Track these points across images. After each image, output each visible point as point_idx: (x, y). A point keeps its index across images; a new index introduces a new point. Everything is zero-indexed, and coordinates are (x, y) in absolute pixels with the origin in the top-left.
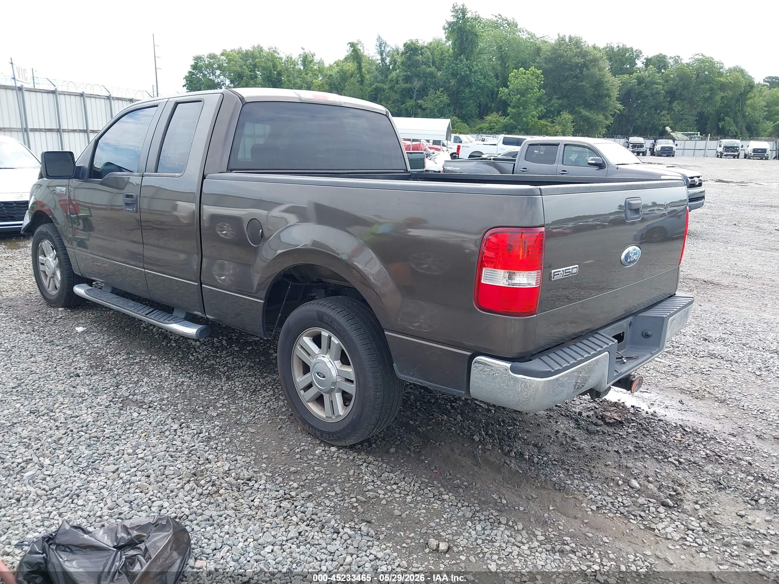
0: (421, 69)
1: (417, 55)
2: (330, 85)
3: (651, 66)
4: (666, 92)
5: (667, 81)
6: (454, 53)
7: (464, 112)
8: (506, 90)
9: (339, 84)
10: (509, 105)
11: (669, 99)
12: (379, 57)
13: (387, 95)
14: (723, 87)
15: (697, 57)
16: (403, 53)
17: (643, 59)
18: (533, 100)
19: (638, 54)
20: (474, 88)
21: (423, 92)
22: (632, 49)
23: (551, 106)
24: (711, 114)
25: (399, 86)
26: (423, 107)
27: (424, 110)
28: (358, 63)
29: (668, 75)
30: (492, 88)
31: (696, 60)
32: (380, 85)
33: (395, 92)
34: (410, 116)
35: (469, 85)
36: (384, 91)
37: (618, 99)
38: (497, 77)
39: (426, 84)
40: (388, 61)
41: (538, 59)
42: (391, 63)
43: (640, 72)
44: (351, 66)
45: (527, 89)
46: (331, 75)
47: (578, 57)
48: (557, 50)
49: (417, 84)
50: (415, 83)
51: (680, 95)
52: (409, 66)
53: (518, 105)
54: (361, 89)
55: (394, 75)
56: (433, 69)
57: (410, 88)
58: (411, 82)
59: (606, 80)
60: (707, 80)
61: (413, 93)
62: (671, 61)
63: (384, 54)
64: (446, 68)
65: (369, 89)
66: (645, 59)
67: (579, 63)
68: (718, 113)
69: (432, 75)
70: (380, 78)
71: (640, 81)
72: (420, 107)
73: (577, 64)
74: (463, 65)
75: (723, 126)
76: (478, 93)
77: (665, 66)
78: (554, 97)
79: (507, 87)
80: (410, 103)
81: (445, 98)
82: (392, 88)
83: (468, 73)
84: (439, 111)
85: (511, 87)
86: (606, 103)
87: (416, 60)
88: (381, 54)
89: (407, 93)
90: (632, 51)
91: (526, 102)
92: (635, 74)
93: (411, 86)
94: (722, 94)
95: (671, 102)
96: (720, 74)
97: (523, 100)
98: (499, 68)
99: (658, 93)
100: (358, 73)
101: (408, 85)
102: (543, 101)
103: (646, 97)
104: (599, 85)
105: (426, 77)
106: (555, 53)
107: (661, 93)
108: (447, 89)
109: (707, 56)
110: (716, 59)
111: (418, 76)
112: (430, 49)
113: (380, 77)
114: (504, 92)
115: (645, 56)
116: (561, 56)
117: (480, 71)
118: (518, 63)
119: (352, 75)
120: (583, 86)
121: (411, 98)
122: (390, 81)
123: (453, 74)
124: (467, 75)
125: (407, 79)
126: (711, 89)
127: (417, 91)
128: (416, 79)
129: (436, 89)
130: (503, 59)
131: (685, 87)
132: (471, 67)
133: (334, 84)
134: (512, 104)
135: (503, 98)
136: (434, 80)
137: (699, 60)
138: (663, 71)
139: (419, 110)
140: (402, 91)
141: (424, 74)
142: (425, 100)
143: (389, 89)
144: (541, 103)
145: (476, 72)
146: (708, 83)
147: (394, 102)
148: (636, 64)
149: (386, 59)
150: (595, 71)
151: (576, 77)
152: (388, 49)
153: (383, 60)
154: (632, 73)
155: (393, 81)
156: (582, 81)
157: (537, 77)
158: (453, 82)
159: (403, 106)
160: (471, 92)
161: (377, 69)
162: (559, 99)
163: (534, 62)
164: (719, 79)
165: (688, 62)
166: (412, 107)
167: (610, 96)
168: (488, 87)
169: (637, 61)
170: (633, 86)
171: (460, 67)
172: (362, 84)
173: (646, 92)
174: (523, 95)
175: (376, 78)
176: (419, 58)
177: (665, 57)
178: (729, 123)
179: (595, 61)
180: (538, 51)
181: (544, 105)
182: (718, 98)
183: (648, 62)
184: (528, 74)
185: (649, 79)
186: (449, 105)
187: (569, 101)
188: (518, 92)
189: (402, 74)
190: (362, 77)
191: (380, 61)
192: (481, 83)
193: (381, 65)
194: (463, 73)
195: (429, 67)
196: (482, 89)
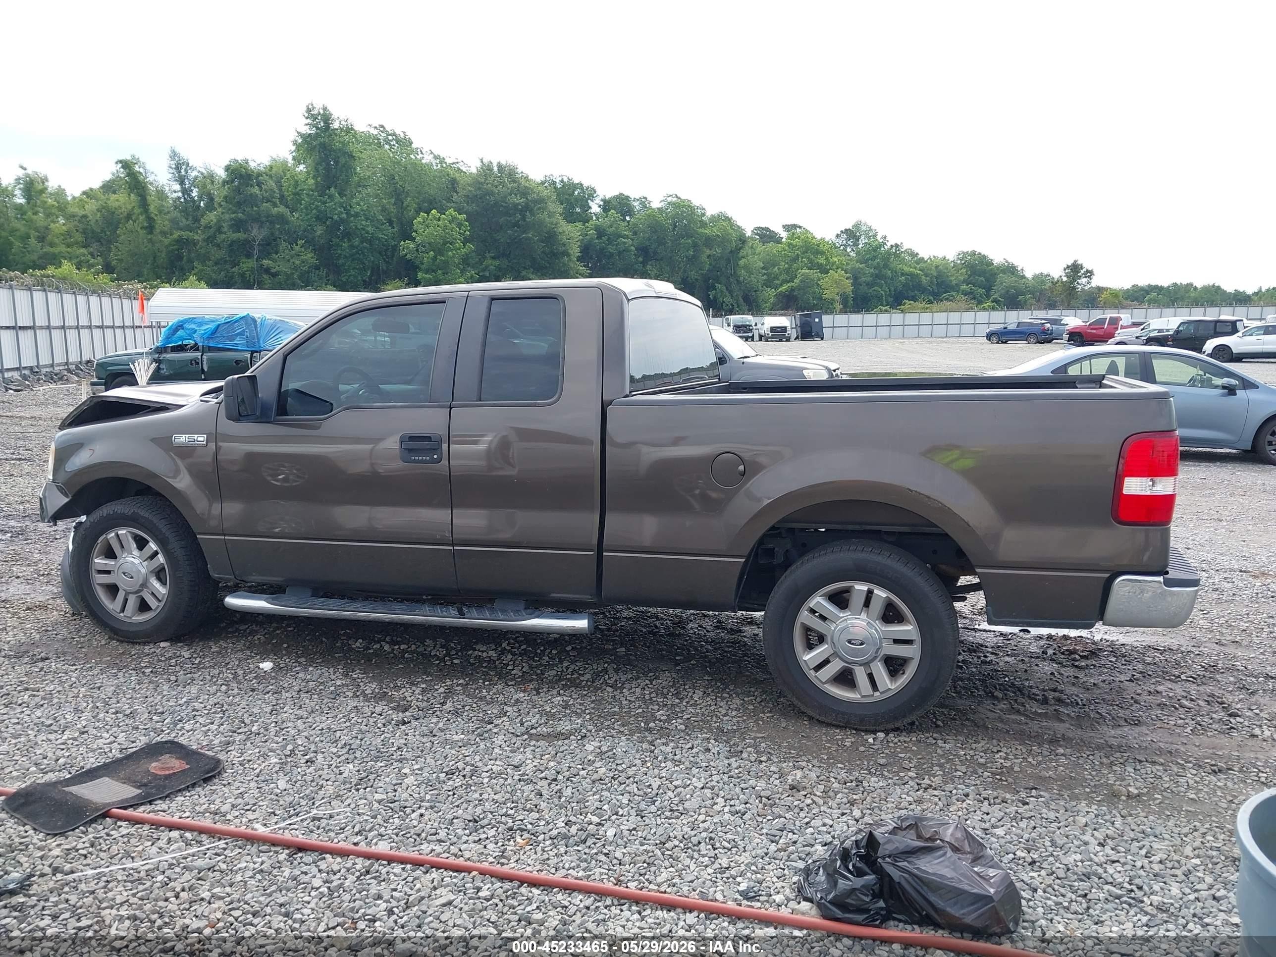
0: (262, 208)
1: (252, 186)
2: (84, 233)
3: (613, 211)
4: (636, 249)
5: (635, 233)
6: (317, 183)
7: (344, 279)
8: (412, 245)
9: (103, 231)
10: (420, 270)
11: (641, 259)
12: (177, 187)
13: (203, 251)
14: (709, 241)
15: (669, 199)
16: (225, 182)
17: (598, 201)
18: (456, 261)
19: (591, 193)
20: (356, 241)
21: (269, 247)
22: (582, 185)
23: (484, 270)
24: (696, 280)
25: (223, 236)
26: (273, 271)
27: (274, 275)
28: (140, 196)
29: (635, 225)
30: (386, 240)
31: (669, 204)
32: (185, 234)
33: (218, 246)
34: (250, 287)
35: (348, 235)
36: (195, 244)
37: (579, 259)
38: (391, 223)
39: (272, 234)
40: (195, 193)
41: (455, 198)
42: (201, 198)
43: (598, 219)
44: (122, 201)
45: (445, 244)
46: (85, 216)
47: (516, 195)
48: (481, 183)
49: (258, 234)
50: (255, 232)
51: (655, 253)
52: (239, 204)
53: (434, 268)
54: (150, 241)
55: (213, 218)
56: (282, 209)
57: (246, 240)
58: (246, 231)
59: (560, 230)
60: (688, 233)
61: (252, 247)
62: (636, 204)
63: (186, 181)
64: (306, 208)
65: (166, 241)
66: (602, 200)
67: (519, 204)
68: (706, 279)
69: (282, 219)
70: (184, 222)
71: (600, 232)
72: (267, 271)
73: (516, 205)
74: (335, 202)
75: (714, 297)
76: (365, 248)
77: (630, 211)
78: (487, 255)
79: (413, 239)
80: (247, 265)
81: (309, 257)
82: (210, 240)
83: (344, 216)
84: (300, 277)
85: (418, 239)
86: (564, 265)
87: (251, 194)
88: (182, 182)
89: (243, 249)
90: (582, 189)
91: (446, 263)
92: (590, 222)
93: (246, 236)
94: (708, 252)
95: (644, 263)
96: (704, 225)
97: (441, 260)
98: (393, 209)
99: (626, 250)
100: (141, 214)
101: (241, 236)
102: (471, 261)
103: (612, 255)
104: (551, 237)
105: (271, 222)
106: (479, 189)
107: (631, 251)
108: (310, 243)
109: (683, 198)
110: (696, 202)
111: (257, 219)
112: (271, 177)
113: (184, 220)
114: (408, 248)
115: (601, 197)
116: (492, 193)
117: (364, 215)
118: (424, 201)
119: (129, 217)
120: (528, 239)
121: (249, 256)
122: (205, 228)
123: (318, 218)
124: (342, 221)
125: (238, 225)
126: (695, 245)
127: (259, 244)
128: (256, 226)
129: (292, 242)
130: (398, 195)
131: (661, 242)
132: (349, 207)
133: (93, 232)
134: (423, 267)
135: (408, 257)
136: (287, 227)
137: (674, 204)
138: (628, 218)
139: (265, 276)
140: (231, 245)
141: (268, 216)
142: (275, 261)
143: (204, 240)
144: (468, 265)
145: (357, 215)
146: (689, 236)
147: (216, 264)
148: (590, 208)
149: (192, 191)
150: (544, 216)
151: (516, 224)
152: (194, 174)
153: (186, 192)
154: (588, 221)
155: (210, 227)
156: (524, 232)
157: (460, 225)
158: (319, 230)
159: (235, 269)
160: (352, 247)
161: (176, 208)
162: (493, 258)
163: (449, 200)
164: (702, 230)
165: (659, 206)
166: (252, 270)
167: (568, 255)
168: (379, 239)
169: (591, 203)
170: (592, 239)
171: (329, 207)
172: (151, 233)
173: (611, 249)
174: (439, 251)
175: (174, 221)
176: (256, 190)
177: (627, 198)
178: (722, 291)
179: (541, 201)
180: (453, 184)
181: (473, 267)
182: (704, 258)
183: (607, 205)
184: (444, 219)
185: (612, 230)
186: (317, 268)
187: (509, 262)
188: (432, 246)
189: (227, 216)
190: (150, 219)
191: (180, 194)
192: (367, 232)
193: (182, 200)
194: (336, 217)
195: (275, 205)
196: (370, 242)
